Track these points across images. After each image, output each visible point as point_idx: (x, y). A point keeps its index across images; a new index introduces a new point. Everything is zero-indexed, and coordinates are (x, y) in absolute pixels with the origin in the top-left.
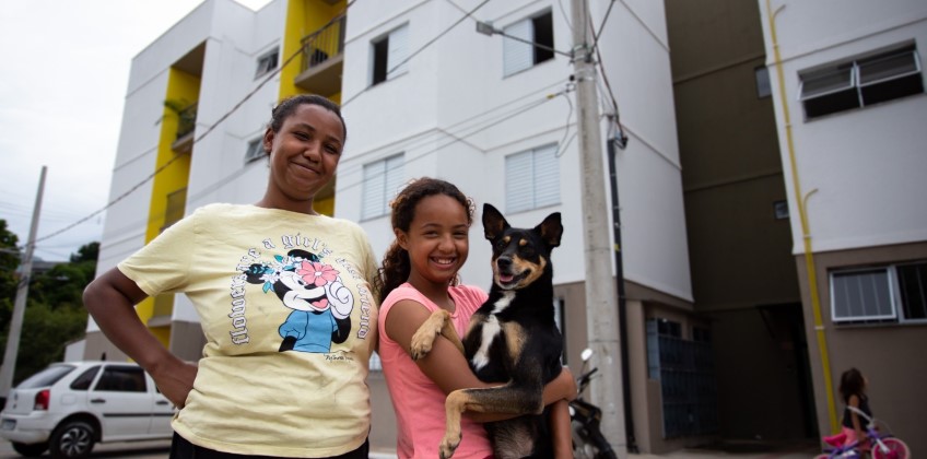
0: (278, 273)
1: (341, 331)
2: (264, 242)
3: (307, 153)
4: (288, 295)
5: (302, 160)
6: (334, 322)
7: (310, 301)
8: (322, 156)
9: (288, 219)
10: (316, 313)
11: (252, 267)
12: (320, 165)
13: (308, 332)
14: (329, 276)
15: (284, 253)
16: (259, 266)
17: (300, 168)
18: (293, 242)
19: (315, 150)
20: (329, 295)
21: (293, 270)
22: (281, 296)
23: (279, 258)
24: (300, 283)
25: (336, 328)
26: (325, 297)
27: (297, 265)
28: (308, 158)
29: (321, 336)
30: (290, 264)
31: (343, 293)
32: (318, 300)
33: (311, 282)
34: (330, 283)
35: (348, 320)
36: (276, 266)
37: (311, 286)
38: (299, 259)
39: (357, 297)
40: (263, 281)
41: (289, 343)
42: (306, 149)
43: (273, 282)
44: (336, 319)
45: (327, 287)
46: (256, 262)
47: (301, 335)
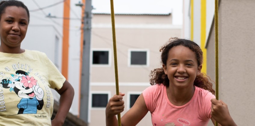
0: (14, 83)
1: (40, 105)
2: (5, 69)
3: (13, 28)
4: (19, 92)
5: (12, 32)
6: (37, 102)
7: (28, 94)
8: (20, 28)
9: (13, 57)
10: (30, 99)
11: (3, 80)
12: (19, 32)
13: (28, 106)
14: (33, 83)
15: (14, 73)
16: (6, 80)
17: (11, 35)
18: (17, 67)
19: (16, 26)
20: (34, 92)
21: (19, 80)
22: (17, 93)
23: (13, 75)
24: (23, 87)
25: (38, 104)
26: (33, 92)
27: (20, 78)
28: (14, 30)
29: (33, 107)
30: (17, 78)
31: (40, 90)
32: (31, 93)
33: (27, 86)
34: (34, 86)
35: (42, 100)
36: (13, 79)
37: (27, 88)
38: (20, 75)
39: (45, 91)
40: (9, 87)
41: (21, 111)
42: (12, 27)
43: (13, 88)
44: (38, 101)
45: (33, 88)
46: (4, 78)
47: (26, 107)
